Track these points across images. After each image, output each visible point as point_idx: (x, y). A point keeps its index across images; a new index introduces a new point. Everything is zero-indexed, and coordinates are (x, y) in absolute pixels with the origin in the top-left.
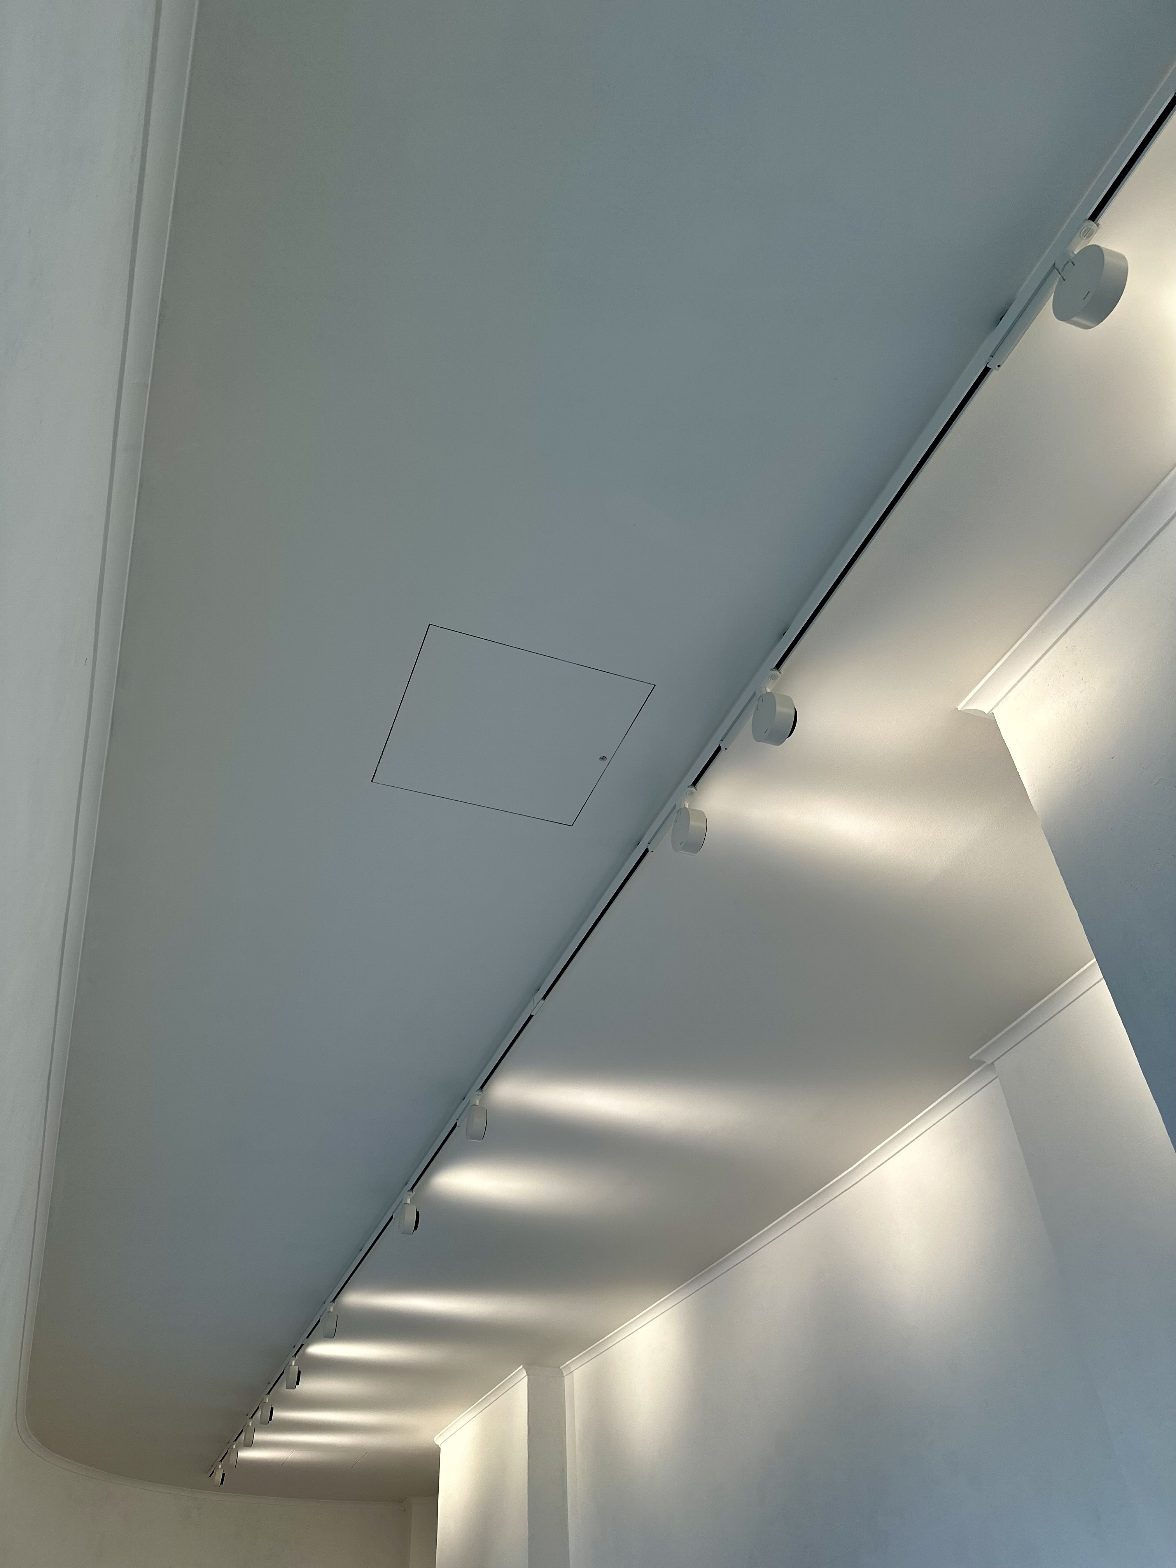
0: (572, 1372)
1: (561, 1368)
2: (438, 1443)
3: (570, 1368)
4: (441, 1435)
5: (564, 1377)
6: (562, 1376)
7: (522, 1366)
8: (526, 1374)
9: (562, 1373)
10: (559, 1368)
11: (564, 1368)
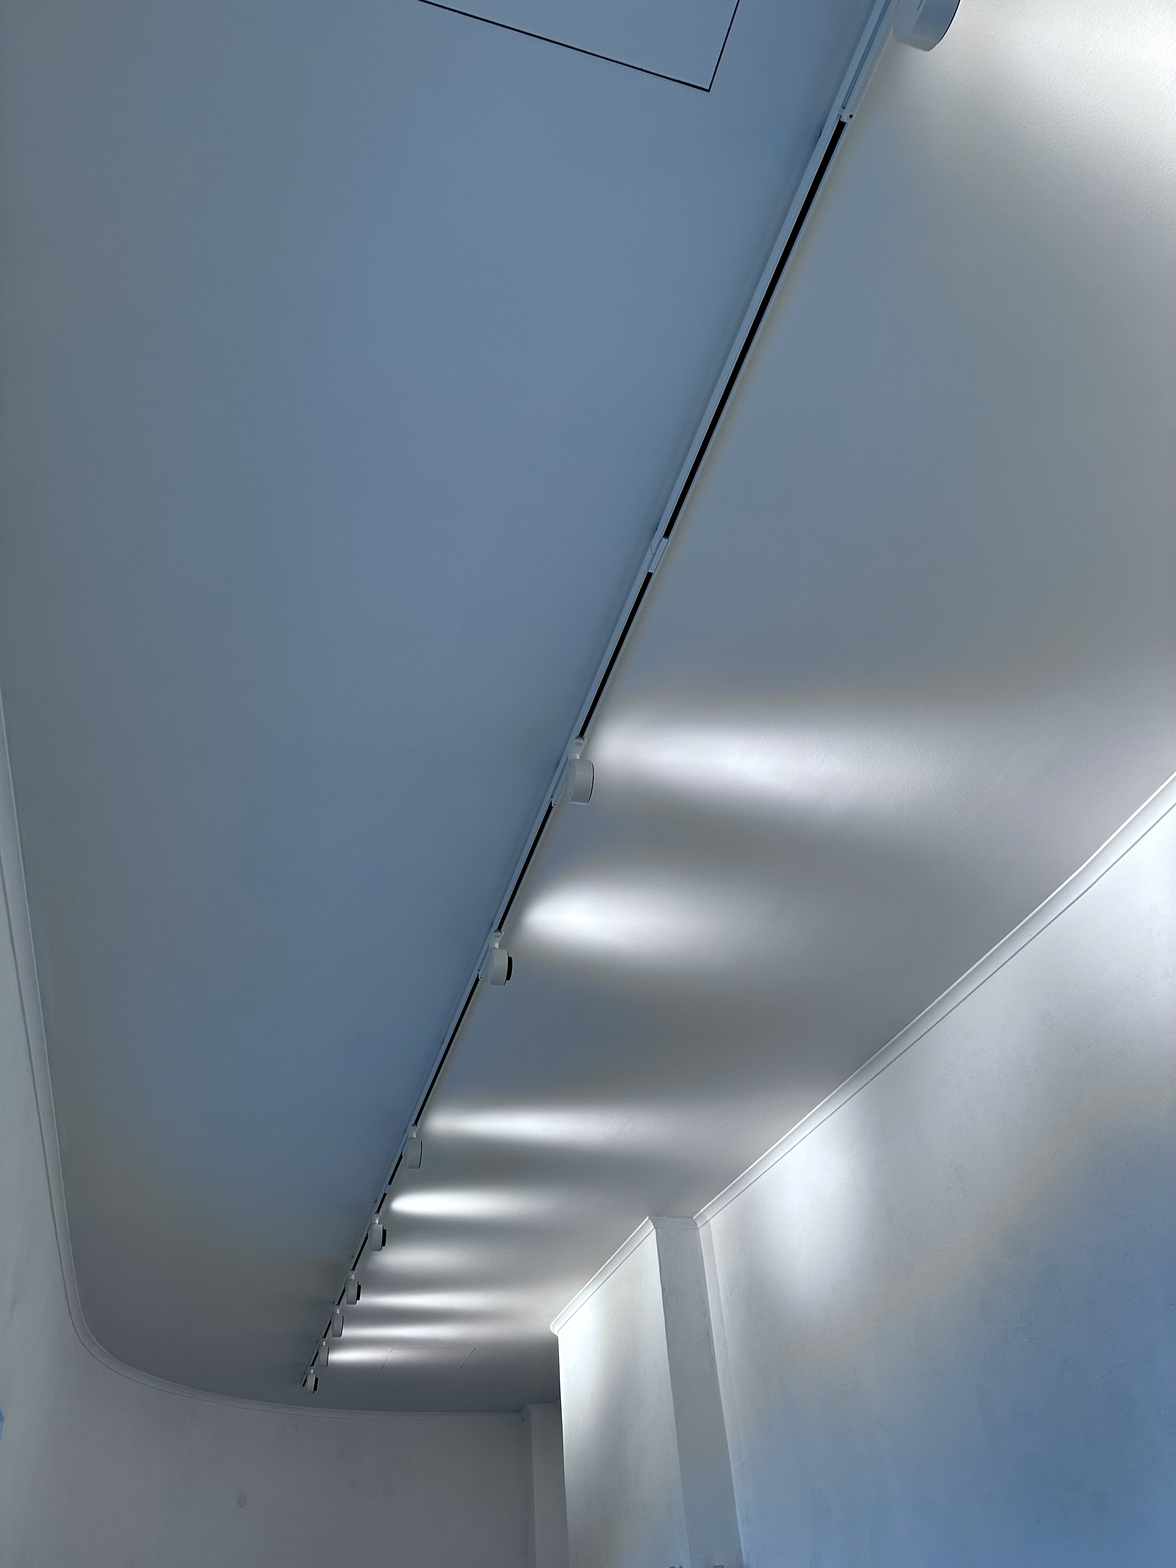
0: (709, 1220)
1: (694, 1218)
2: (555, 1333)
3: (706, 1217)
4: (556, 1321)
5: (698, 1229)
6: (696, 1229)
7: (648, 1218)
8: (653, 1227)
9: (696, 1224)
10: (692, 1218)
11: (696, 1218)
